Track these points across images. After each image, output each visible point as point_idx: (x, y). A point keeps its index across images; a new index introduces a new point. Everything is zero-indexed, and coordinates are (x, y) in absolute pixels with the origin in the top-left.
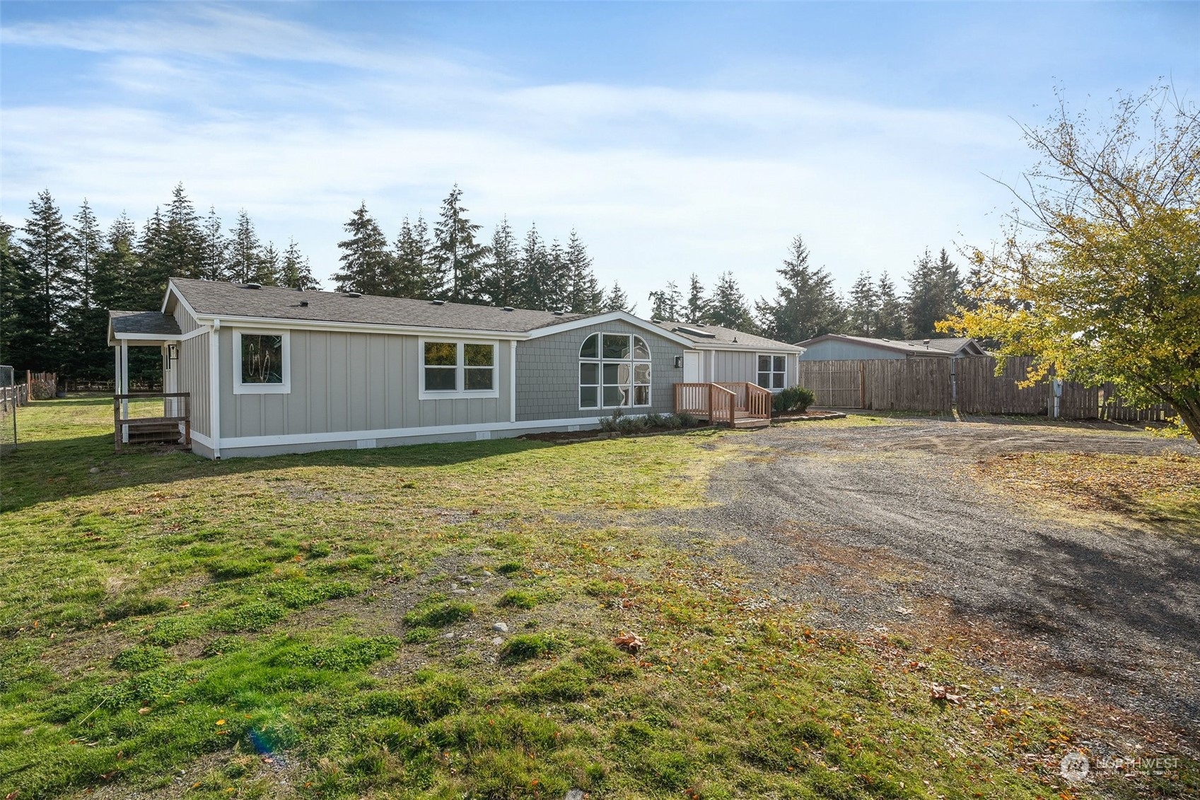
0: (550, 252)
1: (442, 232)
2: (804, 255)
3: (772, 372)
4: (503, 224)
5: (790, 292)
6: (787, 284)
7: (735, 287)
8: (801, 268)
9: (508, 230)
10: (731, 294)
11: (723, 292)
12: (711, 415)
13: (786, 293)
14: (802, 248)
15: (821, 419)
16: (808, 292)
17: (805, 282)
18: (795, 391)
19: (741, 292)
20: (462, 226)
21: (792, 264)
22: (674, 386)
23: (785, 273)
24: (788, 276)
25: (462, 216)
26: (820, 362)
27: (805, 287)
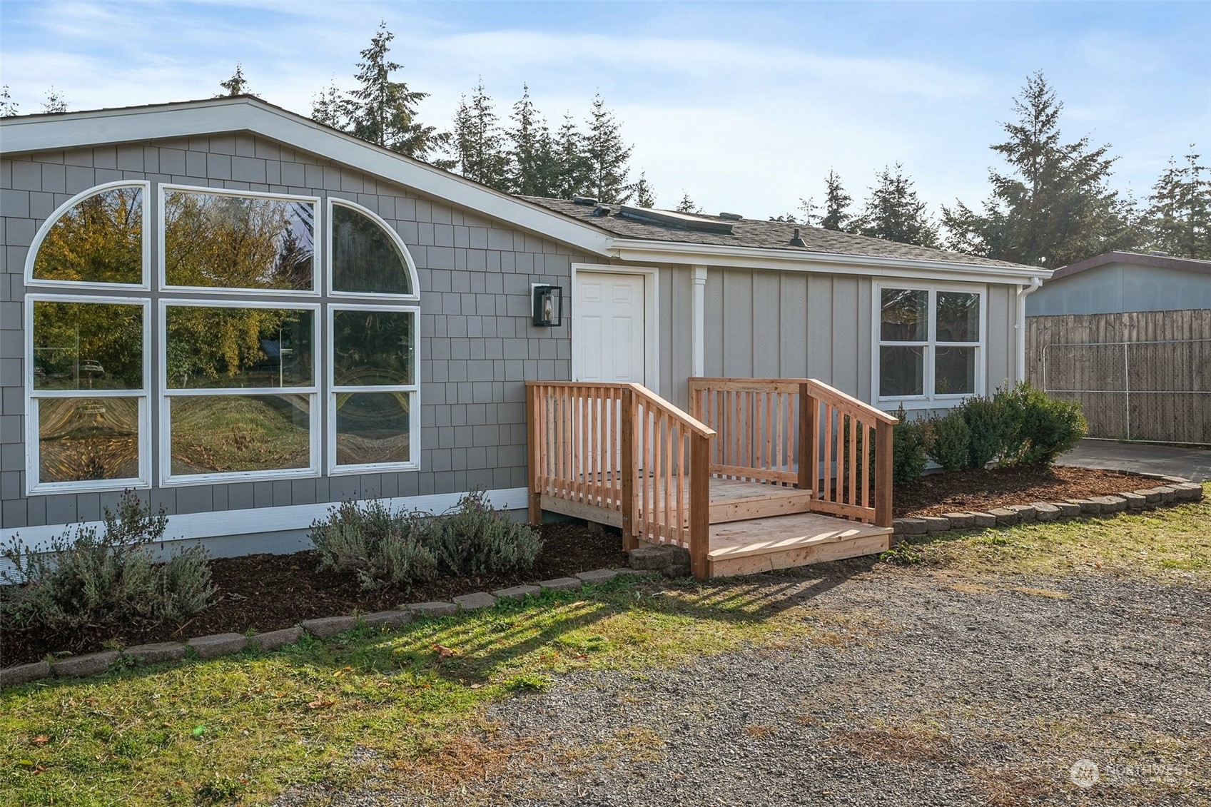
0: (558, 137)
1: (358, 107)
2: (1049, 111)
3: (930, 346)
4: (477, 93)
5: (1019, 187)
6: (1013, 172)
7: (909, 191)
8: (1043, 138)
9: (484, 104)
10: (900, 205)
11: (885, 200)
12: (628, 510)
13: (1008, 189)
14: (1045, 98)
15: (1107, 512)
16: (1058, 186)
17: (1052, 165)
18: (1010, 403)
19: (920, 198)
20: (394, 96)
21: (1022, 130)
22: (526, 395)
23: (1007, 148)
24: (1014, 158)
25: (393, 78)
26: (1095, 317)
27: (1054, 175)
